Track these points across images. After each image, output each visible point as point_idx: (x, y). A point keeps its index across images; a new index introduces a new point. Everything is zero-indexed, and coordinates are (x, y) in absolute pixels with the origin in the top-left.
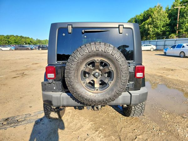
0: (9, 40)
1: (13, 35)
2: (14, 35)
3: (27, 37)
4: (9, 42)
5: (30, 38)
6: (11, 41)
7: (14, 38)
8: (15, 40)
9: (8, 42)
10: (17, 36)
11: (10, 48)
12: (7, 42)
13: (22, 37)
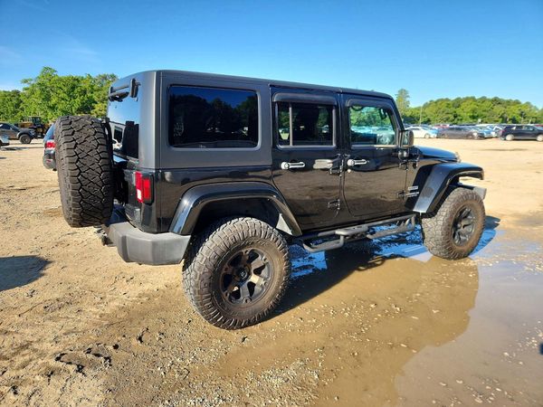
0: (459, 111)
1: (473, 98)
2: (477, 98)
3: (514, 99)
4: (455, 117)
5: (523, 102)
6: (462, 114)
7: (473, 106)
8: (473, 111)
9: (452, 117)
10: (483, 100)
11: (426, 132)
12: (450, 115)
13: (496, 101)
